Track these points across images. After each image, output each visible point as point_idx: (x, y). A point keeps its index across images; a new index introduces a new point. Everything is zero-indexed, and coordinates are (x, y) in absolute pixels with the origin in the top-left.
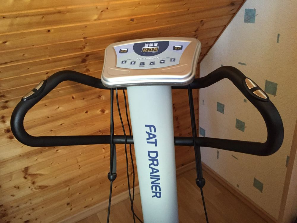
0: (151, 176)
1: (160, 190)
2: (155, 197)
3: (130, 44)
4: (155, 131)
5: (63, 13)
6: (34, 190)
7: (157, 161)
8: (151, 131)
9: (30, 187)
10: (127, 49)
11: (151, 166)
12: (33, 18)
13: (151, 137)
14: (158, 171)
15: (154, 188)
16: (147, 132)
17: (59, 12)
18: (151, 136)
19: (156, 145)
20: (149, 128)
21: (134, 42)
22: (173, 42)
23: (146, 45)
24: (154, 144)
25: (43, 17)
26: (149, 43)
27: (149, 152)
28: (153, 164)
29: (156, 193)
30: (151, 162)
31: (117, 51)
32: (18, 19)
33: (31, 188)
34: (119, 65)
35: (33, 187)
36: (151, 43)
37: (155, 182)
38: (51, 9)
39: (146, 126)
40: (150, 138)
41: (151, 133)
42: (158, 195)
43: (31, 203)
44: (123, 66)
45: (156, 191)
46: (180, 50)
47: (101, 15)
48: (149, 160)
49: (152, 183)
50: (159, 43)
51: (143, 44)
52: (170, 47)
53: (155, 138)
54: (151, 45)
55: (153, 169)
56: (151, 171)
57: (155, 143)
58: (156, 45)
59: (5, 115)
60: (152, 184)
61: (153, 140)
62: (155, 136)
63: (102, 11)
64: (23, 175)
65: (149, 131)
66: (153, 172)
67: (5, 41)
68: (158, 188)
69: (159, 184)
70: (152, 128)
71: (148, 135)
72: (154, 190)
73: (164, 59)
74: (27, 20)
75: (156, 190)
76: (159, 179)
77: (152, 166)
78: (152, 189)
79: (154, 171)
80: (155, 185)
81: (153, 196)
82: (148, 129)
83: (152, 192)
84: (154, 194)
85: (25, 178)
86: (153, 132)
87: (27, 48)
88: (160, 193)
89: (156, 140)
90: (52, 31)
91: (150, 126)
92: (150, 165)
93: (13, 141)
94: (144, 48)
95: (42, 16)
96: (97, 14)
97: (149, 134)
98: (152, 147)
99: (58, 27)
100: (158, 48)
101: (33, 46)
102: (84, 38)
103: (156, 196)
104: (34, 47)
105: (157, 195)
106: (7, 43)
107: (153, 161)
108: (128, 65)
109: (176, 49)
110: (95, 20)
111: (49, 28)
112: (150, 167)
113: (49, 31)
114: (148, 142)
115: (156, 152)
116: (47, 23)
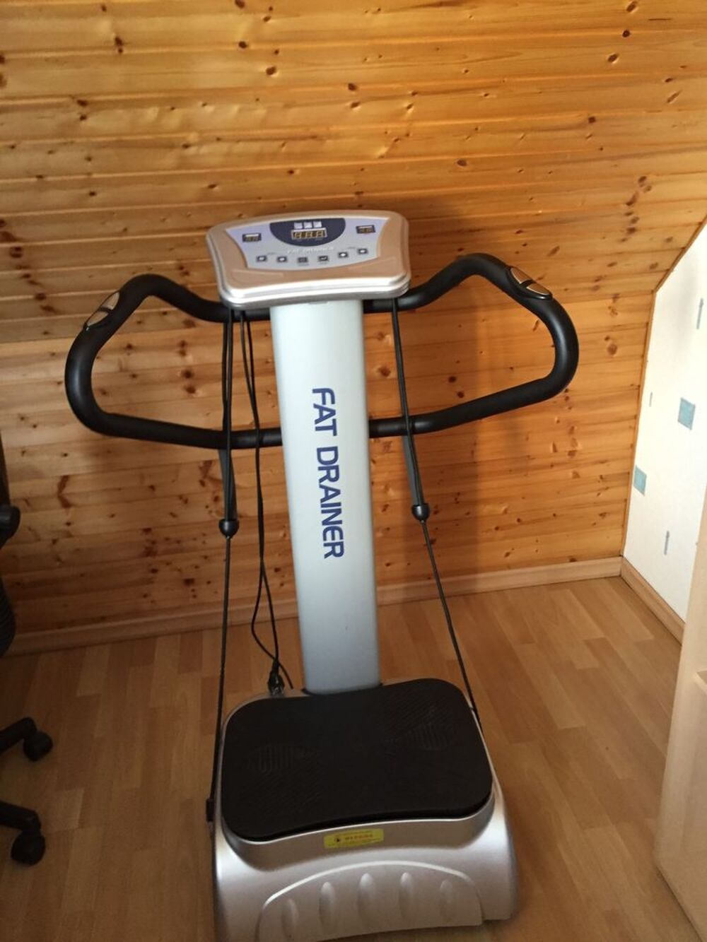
0: (323, 506)
1: (341, 537)
2: (332, 556)
3: (262, 225)
4: (333, 402)
5: (321, 140)
6: (214, 514)
7: (337, 468)
8: (324, 402)
9: (207, 507)
10: (257, 235)
11: (323, 483)
12: (268, 143)
13: (326, 417)
14: (337, 492)
15: (329, 534)
16: (316, 406)
17: (314, 137)
18: (325, 413)
19: (335, 434)
20: (320, 395)
21: (269, 219)
22: (353, 219)
23: (298, 227)
24: (331, 432)
25: (283, 145)
26: (302, 222)
27: (319, 451)
28: (328, 477)
29: (333, 545)
30: (324, 473)
31: (239, 240)
32: (241, 145)
33: (209, 509)
34: (252, 263)
35: (212, 507)
36: (308, 221)
37: (332, 520)
38: (300, 131)
39: (315, 391)
40: (322, 418)
41: (325, 406)
42: (338, 549)
43: (204, 542)
44: (262, 265)
45: (333, 542)
46: (372, 234)
47: (393, 146)
48: (320, 469)
49: (325, 523)
50: (324, 222)
51: (291, 225)
52: (350, 230)
53: (334, 417)
54: (308, 225)
55: (327, 489)
56: (322, 494)
57: (333, 427)
58: (319, 224)
59: (187, 340)
60: (326, 527)
61: (328, 422)
62: (333, 413)
63: (396, 140)
64: (198, 475)
65: (320, 403)
66: (327, 497)
67: (212, 183)
68: (337, 533)
69: (340, 522)
70: (328, 396)
71: (317, 411)
72: (329, 540)
73: (345, 251)
74: (255, 147)
75: (333, 538)
76: (339, 512)
77: (326, 483)
78: (325, 539)
79: (331, 493)
80: (331, 526)
81: (327, 556)
82: (318, 398)
83: (326, 545)
84: (329, 549)
85: (202, 483)
86: (329, 405)
87: (249, 202)
88: (341, 544)
89: (334, 421)
90: (297, 172)
91: (323, 391)
92: (321, 480)
93: (192, 398)
94: (295, 231)
95: (281, 142)
96: (386, 146)
97: (321, 409)
98: (326, 439)
99: (309, 165)
100: (324, 231)
101: (260, 198)
102: (358, 193)
103: (333, 552)
104: (261, 201)
105: (335, 550)
106: (216, 189)
107: (328, 469)
108: (272, 264)
109: (362, 233)
110: (382, 157)
111: (292, 166)
112: (321, 487)
113: (291, 172)
114: (318, 429)
115: (335, 449)
116: (290, 156)
